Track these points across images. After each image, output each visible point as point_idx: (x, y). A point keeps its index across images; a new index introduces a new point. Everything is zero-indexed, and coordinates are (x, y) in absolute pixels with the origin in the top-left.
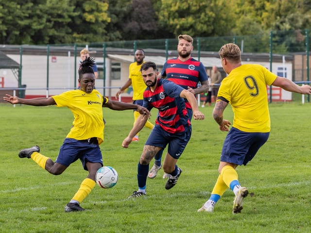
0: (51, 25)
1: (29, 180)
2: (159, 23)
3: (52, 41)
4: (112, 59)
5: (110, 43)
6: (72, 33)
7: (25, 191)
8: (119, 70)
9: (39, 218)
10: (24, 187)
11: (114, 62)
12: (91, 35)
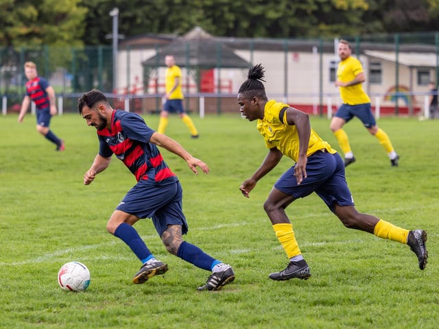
0: (291, 13)
1: (233, 214)
2: (431, 10)
3: (293, 33)
4: (370, 57)
5: (367, 36)
6: (317, 24)
7: (226, 228)
8: (379, 72)
9: (237, 264)
10: (227, 223)
11: (373, 61)
12: (342, 27)
